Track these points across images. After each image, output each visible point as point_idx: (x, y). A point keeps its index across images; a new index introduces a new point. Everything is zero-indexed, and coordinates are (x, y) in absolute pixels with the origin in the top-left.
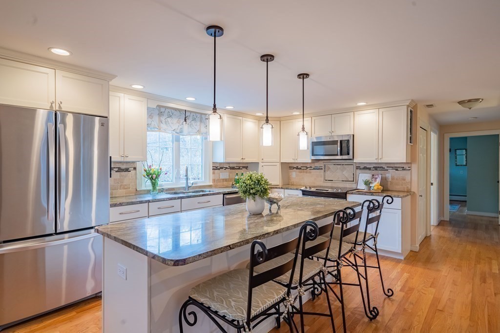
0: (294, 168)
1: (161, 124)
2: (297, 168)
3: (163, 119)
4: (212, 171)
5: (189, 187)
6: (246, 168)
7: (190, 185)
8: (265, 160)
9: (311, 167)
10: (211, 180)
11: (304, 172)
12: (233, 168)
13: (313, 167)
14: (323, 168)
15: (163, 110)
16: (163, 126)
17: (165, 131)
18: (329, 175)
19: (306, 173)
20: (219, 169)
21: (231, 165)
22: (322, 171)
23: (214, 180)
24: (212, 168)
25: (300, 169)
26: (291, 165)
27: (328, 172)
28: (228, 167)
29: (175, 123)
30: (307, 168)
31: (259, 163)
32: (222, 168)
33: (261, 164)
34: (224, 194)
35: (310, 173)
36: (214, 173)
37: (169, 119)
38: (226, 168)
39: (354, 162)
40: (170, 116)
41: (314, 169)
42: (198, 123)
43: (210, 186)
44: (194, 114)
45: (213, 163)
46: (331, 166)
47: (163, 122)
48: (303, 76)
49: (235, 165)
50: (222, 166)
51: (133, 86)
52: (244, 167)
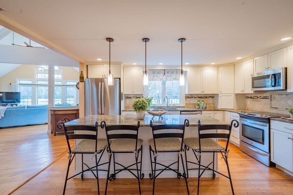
0: (249, 98)
1: (154, 77)
2: (251, 98)
3: (155, 75)
4: (184, 99)
5: (168, 107)
6: (213, 97)
7: (169, 106)
8: (223, 92)
9: (260, 97)
10: (184, 104)
11: (255, 101)
12: (201, 97)
13: (262, 96)
14: (270, 97)
15: (155, 71)
16: (155, 78)
17: (156, 80)
18: (274, 103)
19: (257, 101)
20: (190, 98)
21: (199, 96)
22: (269, 100)
23: (186, 104)
24: (185, 97)
25: (253, 98)
26: (247, 96)
27: (274, 101)
28: (197, 97)
29: (161, 76)
30: (258, 98)
31: (218, 94)
32: (192, 97)
33: (220, 95)
34: (181, 111)
35: (260, 101)
36: (186, 100)
37: (158, 75)
38: (196, 97)
39: (288, 92)
40: (159, 73)
41: (263, 98)
42: (175, 74)
43: (184, 107)
44: (172, 70)
45: (185, 94)
46: (276, 96)
47: (155, 76)
48: (182, 40)
49: (203, 96)
50: (192, 96)
51: (133, 64)
52: (211, 97)
